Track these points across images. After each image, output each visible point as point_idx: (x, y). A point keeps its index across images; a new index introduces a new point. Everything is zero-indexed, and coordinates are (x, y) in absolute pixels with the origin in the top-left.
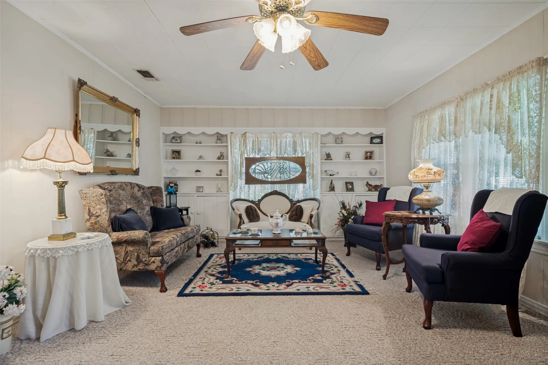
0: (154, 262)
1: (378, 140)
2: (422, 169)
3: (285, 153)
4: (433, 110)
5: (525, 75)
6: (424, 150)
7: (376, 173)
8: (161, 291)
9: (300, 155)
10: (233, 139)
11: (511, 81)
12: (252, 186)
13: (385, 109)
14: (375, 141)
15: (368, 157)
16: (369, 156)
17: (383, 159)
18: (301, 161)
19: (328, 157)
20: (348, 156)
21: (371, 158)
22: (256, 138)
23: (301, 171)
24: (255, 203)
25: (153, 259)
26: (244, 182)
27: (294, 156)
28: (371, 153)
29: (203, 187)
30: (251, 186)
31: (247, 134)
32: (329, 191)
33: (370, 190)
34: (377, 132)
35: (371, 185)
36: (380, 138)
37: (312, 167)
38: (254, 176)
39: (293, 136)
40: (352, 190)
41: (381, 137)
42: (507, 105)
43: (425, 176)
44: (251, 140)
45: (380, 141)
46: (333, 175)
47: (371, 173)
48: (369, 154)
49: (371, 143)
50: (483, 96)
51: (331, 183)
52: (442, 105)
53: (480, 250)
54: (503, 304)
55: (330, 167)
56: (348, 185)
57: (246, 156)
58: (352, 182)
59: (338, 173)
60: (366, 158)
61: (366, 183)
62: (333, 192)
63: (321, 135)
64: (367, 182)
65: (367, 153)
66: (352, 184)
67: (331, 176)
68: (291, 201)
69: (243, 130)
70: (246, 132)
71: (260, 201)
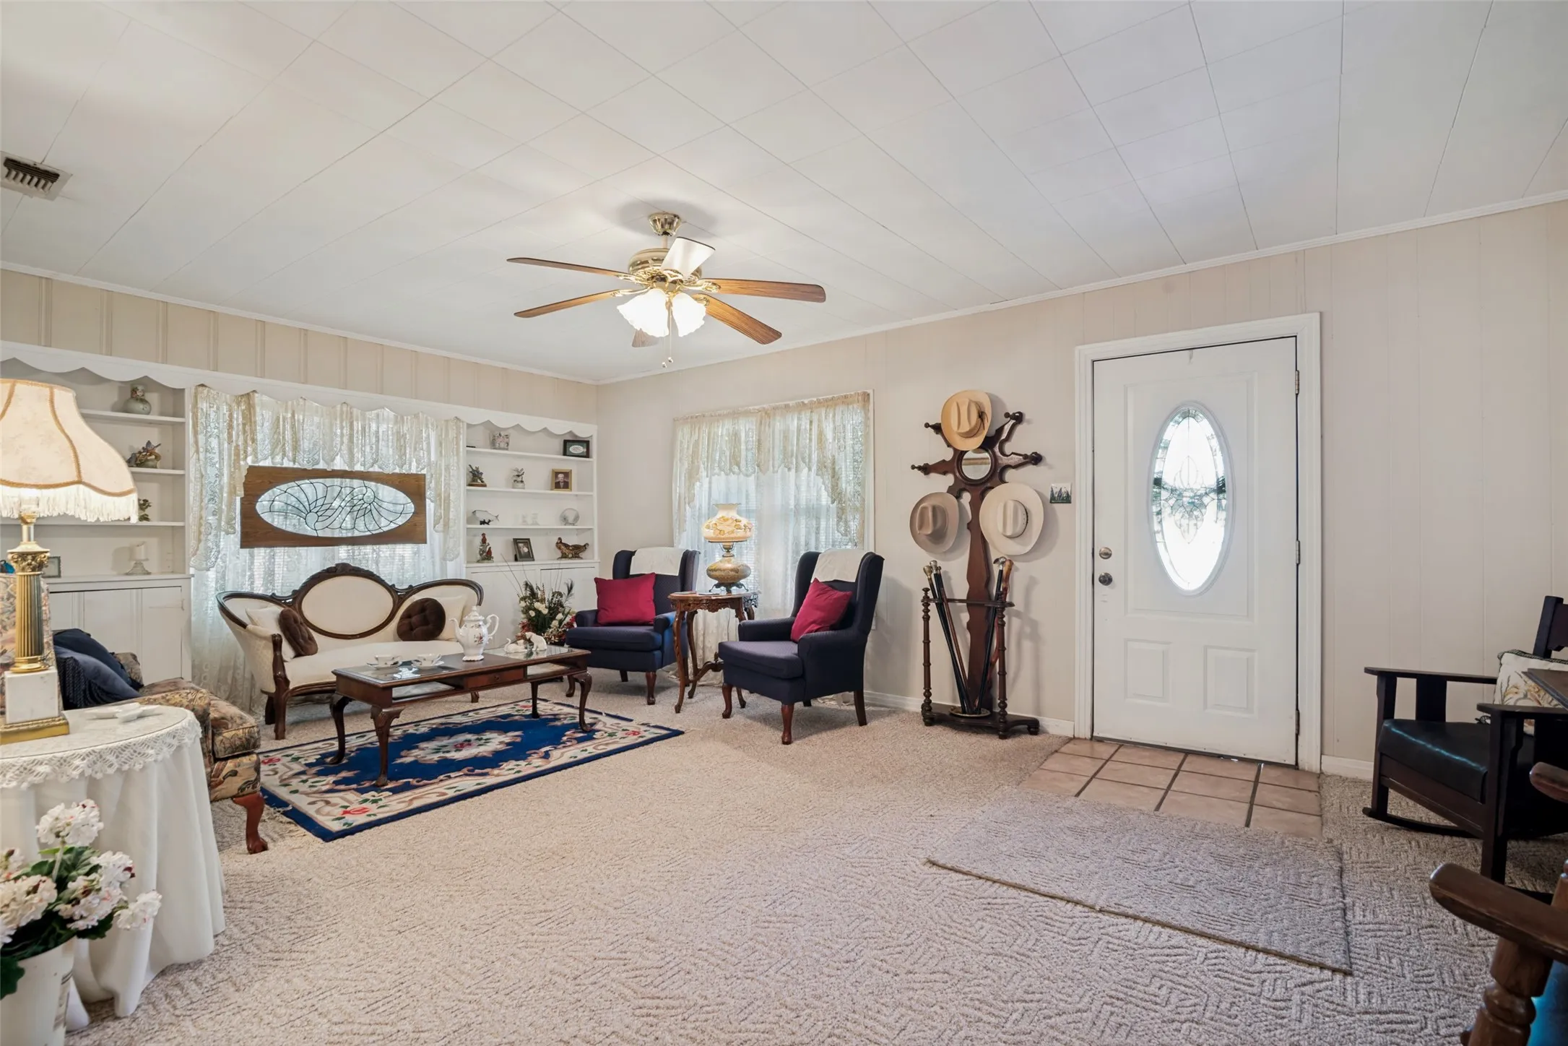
0: (234, 773)
1: (580, 449)
2: (728, 520)
3: (375, 461)
4: (717, 417)
5: (851, 407)
6: (698, 484)
7: (577, 518)
8: (252, 851)
9: (414, 471)
10: (203, 405)
11: (835, 409)
12: (261, 553)
13: (597, 386)
14: (575, 449)
15: (562, 484)
16: (561, 481)
17: (592, 491)
18: (413, 487)
19: (475, 478)
20: (518, 478)
21: (566, 485)
22: (286, 412)
23: (413, 510)
24: (285, 603)
25: (230, 765)
26: (236, 538)
27: (397, 471)
28: (567, 474)
29: (59, 558)
30: (256, 550)
31: (257, 398)
32: (478, 562)
33: (564, 556)
34: (582, 431)
35: (566, 546)
36: (585, 445)
37: (444, 502)
38: (269, 520)
39: (396, 417)
40: (529, 556)
41: (586, 443)
42: (831, 441)
43: (733, 532)
44: (268, 414)
45: (585, 450)
46: (488, 524)
47: (565, 520)
48: (561, 476)
49: (565, 453)
50: (799, 419)
51: (484, 541)
52: (735, 414)
53: (832, 628)
54: (850, 691)
55: (484, 502)
56: (521, 545)
57: (250, 461)
58: (529, 539)
59: (497, 517)
60: (557, 486)
61: (556, 540)
62: (486, 564)
63: (468, 424)
64: (560, 539)
65: (556, 474)
66: (527, 542)
67: (486, 526)
68: (391, 589)
69: (244, 383)
70: (254, 391)
71: (299, 595)
